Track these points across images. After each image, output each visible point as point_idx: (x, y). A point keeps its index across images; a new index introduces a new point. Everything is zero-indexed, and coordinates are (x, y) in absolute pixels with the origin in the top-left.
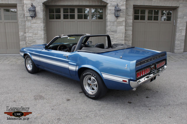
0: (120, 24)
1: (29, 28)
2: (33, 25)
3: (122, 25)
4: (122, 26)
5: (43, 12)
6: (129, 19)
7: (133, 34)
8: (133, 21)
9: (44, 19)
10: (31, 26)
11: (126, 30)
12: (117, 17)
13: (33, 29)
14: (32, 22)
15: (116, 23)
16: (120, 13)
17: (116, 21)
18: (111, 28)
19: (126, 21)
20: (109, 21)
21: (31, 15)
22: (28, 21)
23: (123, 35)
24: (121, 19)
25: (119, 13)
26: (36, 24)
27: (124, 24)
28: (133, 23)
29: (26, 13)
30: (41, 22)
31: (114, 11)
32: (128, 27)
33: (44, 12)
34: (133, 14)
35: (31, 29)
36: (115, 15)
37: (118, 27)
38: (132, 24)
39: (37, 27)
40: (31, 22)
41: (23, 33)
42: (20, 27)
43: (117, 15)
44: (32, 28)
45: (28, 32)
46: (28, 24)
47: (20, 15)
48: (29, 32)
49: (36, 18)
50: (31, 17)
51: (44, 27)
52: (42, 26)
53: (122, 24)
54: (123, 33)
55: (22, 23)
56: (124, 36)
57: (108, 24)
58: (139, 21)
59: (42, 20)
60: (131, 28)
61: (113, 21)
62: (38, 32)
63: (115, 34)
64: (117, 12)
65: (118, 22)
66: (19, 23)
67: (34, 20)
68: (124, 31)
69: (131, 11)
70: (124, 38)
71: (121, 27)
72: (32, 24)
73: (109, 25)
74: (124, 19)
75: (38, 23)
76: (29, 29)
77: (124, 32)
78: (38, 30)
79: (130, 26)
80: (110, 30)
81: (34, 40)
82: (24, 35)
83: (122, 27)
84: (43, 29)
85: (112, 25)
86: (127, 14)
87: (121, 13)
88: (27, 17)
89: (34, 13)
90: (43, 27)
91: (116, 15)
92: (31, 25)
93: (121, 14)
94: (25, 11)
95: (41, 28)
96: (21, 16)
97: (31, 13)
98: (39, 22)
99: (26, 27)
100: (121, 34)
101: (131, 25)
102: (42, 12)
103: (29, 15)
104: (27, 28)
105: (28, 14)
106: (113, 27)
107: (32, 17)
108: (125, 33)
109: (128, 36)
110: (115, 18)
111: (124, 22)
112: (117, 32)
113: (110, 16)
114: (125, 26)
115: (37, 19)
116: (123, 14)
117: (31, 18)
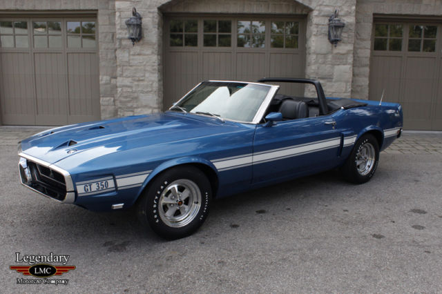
0: (340, 59)
1: (124, 66)
2: (133, 59)
3: (347, 62)
4: (344, 65)
5: (158, 29)
6: (361, 48)
7: (370, 85)
8: (371, 53)
9: (159, 46)
10: (128, 62)
11: (354, 75)
12: (334, 42)
13: (133, 68)
14: (131, 53)
15: (330, 56)
16: (342, 32)
17: (332, 53)
18: (318, 68)
19: (355, 53)
20: (315, 53)
21: (132, 34)
22: (124, 48)
23: (346, 85)
24: (343, 48)
25: (338, 33)
26: (141, 57)
27: (350, 60)
28: (372, 57)
29: (120, 31)
30: (153, 53)
31: (326, 29)
32: (359, 67)
33: (161, 29)
34: (372, 35)
35: (129, 68)
36: (329, 39)
37: (336, 67)
38: (368, 59)
39: (144, 63)
40: (129, 53)
41: (108, 78)
42: (102, 63)
43: (335, 37)
44: (131, 66)
45: (121, 75)
46: (122, 56)
47: (104, 34)
48: (124, 75)
49: (141, 42)
50: (132, 39)
51: (159, 65)
52: (154, 63)
53: (347, 59)
54: (347, 82)
55: (107, 54)
56: (350, 90)
57: (312, 58)
58: (388, 52)
59: (156, 46)
60: (367, 70)
61: (324, 51)
62: (144, 76)
63: (328, 84)
64: (335, 31)
65: (337, 54)
66: (100, 53)
67: (137, 49)
68: (349, 76)
69: (368, 29)
70: (349, 94)
71: (342, 67)
72: (132, 57)
73: (313, 61)
74: (350, 47)
75: (145, 55)
76: (125, 68)
77: (351, 80)
78: (145, 70)
79: (366, 66)
80: (317, 74)
81: (136, 95)
82: (109, 83)
83: (345, 66)
84: (156, 67)
85: (320, 61)
86: (357, 35)
87: (345, 32)
88: (121, 40)
89: (138, 30)
90: (156, 64)
91: (333, 38)
92: (129, 60)
93: (344, 35)
94: (118, 27)
95: (153, 66)
96: (105, 37)
97: (131, 31)
98: (149, 52)
99: (118, 64)
100: (343, 84)
101: (367, 62)
102: (157, 30)
103: (127, 36)
104: (120, 66)
105: (124, 34)
106: (323, 65)
107: (133, 40)
108: (352, 82)
109: (359, 89)
110: (330, 44)
111: (351, 55)
112: (334, 80)
113: (316, 42)
114: (354, 66)
115: (142, 45)
116: (349, 35)
117: (130, 42)
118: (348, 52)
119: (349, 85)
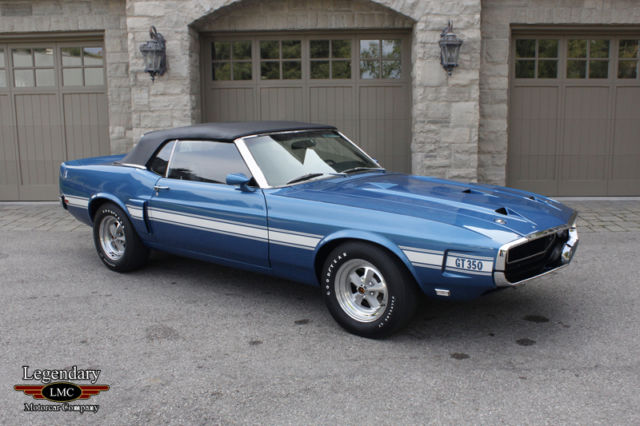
0: (460, 92)
1: (141, 111)
2: (153, 102)
3: (469, 97)
4: (467, 101)
5: (190, 56)
6: (494, 76)
7: (511, 131)
8: (510, 83)
9: (193, 80)
10: (148, 105)
11: (483, 115)
12: (449, 68)
13: (154, 115)
14: (151, 93)
15: (444, 90)
16: (458, 53)
17: (447, 84)
18: (427, 108)
19: (482, 84)
20: (421, 85)
21: (151, 65)
22: (141, 86)
23: (471, 132)
24: (462, 77)
25: (454, 55)
26: (166, 98)
27: (475, 93)
28: (511, 89)
29: (134, 61)
30: (183, 92)
31: (437, 49)
32: (491, 104)
33: (196, 56)
34: (511, 55)
35: (150, 114)
36: (442, 63)
37: (454, 104)
38: (505, 92)
39: (171, 107)
40: (149, 91)
41: (122, 129)
42: (113, 109)
43: (449, 60)
44: (152, 111)
45: (138, 125)
46: (140, 97)
47: (114, 66)
48: (143, 124)
49: (166, 76)
50: (150, 72)
51: (193, 109)
52: (186, 105)
53: (470, 93)
54: (471, 127)
55: (119, 96)
56: (476, 138)
57: (418, 93)
58: (536, 81)
59: (187, 82)
60: (504, 107)
61: (435, 82)
62: (172, 125)
63: (445, 130)
64: (450, 51)
65: (453, 86)
66: (109, 93)
67: (159, 85)
68: (475, 118)
69: (503, 47)
70: (476, 145)
71: (463, 105)
72: (152, 98)
73: (420, 97)
74: (475, 75)
75: (172, 95)
76: (143, 114)
77: (477, 124)
78: (173, 117)
79: (501, 101)
80: (426, 116)
82: (124, 137)
83: (467, 104)
84: (189, 113)
85: (430, 96)
86: (486, 56)
87: (465, 53)
88: (136, 73)
89: (160, 59)
90: (188, 108)
91: (445, 63)
92: (149, 102)
93: (464, 57)
94: (132, 55)
95: (185, 110)
96: (117, 68)
97: (149, 61)
98: (178, 90)
99: (133, 109)
100: (466, 131)
101: (504, 96)
102: (188, 58)
103: (144, 67)
104: (135, 111)
105: (139, 64)
106: (435, 104)
107: (153, 73)
108: (481, 125)
109: (493, 136)
110: (442, 70)
111: (477, 87)
112: (451, 124)
113: (425, 69)
114: (482, 102)
115: (168, 79)
116: (472, 57)
117: (148, 77)
118: (472, 82)
119: (475, 131)
